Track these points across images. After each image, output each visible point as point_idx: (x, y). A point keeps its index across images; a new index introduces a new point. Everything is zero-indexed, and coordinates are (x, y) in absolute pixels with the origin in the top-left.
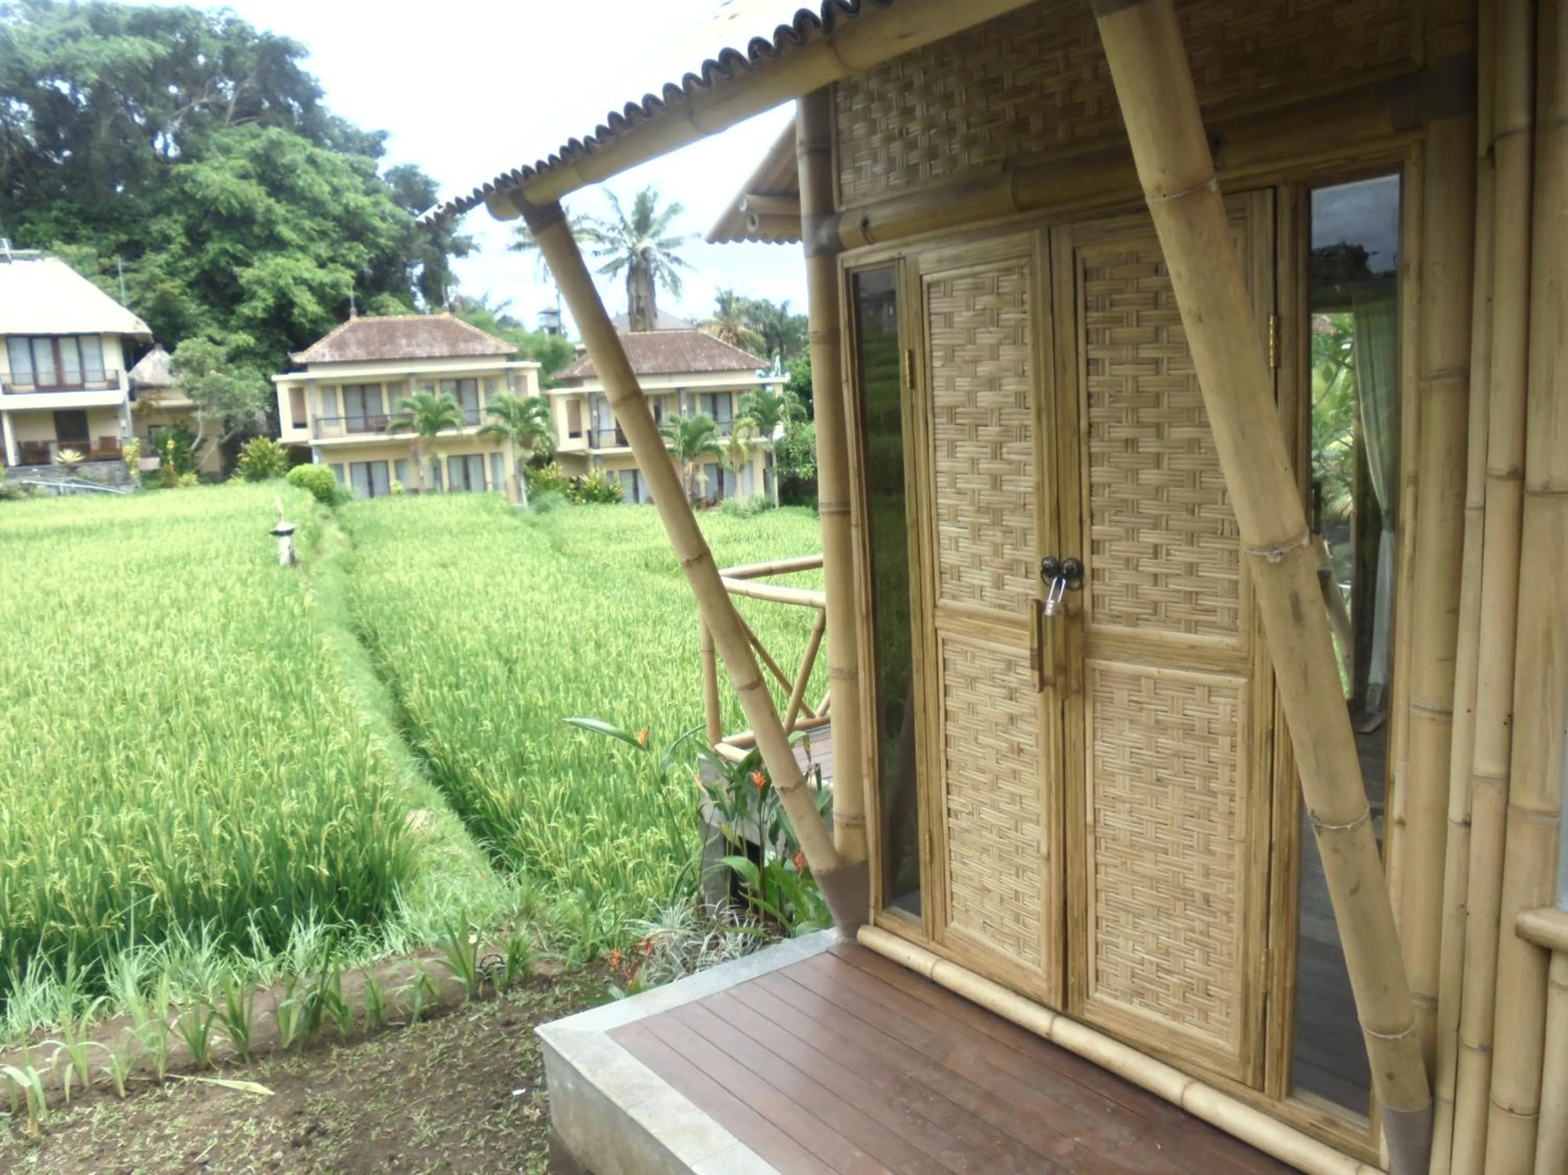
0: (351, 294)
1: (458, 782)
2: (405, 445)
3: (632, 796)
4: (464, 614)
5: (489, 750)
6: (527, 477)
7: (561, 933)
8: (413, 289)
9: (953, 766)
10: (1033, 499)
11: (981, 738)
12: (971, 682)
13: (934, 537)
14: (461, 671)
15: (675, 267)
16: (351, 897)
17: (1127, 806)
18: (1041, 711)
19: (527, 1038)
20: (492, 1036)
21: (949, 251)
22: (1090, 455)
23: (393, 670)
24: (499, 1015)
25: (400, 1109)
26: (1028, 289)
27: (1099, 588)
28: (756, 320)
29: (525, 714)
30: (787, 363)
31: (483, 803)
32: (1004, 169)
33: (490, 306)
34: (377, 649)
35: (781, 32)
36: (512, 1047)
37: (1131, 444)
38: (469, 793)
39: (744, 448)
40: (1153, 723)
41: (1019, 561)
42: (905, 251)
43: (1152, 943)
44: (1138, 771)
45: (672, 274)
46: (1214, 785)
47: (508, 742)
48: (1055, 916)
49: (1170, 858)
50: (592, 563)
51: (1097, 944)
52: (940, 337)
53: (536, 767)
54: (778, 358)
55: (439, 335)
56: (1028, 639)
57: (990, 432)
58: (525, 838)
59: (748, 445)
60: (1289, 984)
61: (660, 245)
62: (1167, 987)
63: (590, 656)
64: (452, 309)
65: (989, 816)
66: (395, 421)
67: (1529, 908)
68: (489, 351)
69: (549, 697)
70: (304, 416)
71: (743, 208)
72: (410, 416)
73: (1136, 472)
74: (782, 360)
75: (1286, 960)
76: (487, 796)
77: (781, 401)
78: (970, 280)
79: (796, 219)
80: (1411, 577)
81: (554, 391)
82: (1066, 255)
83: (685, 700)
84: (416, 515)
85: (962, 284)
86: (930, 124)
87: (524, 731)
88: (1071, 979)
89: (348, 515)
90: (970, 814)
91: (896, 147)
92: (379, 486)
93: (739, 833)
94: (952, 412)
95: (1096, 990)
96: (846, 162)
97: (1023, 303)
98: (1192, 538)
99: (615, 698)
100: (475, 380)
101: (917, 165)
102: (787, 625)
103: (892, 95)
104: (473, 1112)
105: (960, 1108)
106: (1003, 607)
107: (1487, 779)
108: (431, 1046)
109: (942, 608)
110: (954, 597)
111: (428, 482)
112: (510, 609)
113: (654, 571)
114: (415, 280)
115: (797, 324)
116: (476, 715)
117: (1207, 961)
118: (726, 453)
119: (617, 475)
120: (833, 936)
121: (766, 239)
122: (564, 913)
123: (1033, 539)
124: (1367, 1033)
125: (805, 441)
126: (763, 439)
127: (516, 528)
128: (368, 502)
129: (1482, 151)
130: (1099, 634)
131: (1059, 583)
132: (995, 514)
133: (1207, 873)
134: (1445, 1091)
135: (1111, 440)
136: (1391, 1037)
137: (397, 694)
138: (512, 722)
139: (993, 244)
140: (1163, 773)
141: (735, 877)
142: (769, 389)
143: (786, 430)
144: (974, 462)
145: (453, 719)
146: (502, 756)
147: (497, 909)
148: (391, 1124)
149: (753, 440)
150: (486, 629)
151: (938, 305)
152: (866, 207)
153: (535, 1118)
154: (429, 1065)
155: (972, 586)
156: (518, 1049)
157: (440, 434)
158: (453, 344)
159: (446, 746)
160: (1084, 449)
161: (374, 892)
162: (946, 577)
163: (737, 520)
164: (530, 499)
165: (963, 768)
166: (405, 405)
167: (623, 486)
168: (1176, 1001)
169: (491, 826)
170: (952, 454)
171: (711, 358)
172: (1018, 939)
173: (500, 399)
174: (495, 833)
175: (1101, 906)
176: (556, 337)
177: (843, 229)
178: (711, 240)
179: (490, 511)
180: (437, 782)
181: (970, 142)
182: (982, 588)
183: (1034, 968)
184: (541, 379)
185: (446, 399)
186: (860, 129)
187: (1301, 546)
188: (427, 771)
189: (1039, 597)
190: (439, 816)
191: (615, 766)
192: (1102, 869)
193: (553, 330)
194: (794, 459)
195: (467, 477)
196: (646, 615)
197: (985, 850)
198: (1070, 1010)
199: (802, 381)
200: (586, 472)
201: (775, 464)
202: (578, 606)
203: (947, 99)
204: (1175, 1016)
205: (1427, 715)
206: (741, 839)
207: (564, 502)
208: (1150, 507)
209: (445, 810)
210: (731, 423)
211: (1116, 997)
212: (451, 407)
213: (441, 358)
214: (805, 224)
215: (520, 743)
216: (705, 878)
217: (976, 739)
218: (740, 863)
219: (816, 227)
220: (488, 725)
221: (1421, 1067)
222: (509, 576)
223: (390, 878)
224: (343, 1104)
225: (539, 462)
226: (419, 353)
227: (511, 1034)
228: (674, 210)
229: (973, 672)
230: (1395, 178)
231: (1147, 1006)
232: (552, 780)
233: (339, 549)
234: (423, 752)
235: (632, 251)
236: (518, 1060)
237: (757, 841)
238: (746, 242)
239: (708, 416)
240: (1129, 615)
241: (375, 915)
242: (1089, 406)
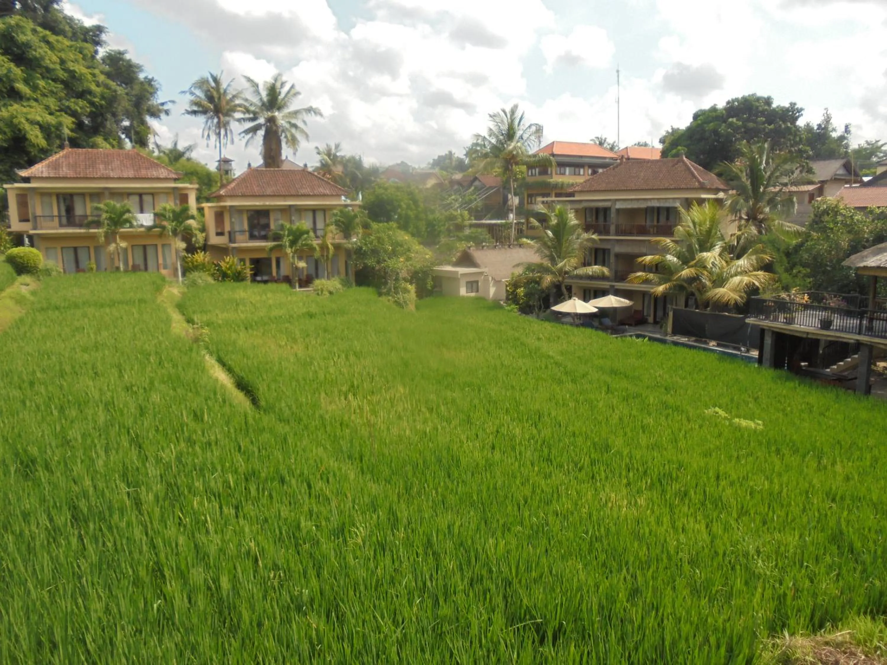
6: (183, 262)
39: (330, 246)
45: (292, 135)
55: (128, 163)
61: (285, 116)
66: (88, 220)
68: (162, 176)
70: (27, 213)
72: (100, 216)
77: (357, 216)
81: (206, 205)
92: (83, 266)
100: (152, 193)
115: (371, 171)
118: (318, 249)
126: (345, 241)
142: (348, 208)
149: (337, 241)
158: (137, 170)
164: (183, 276)
171: (313, 187)
184: (198, 196)
194: (365, 254)
195: (145, 261)
200: (224, 258)
201: (352, 257)
213: (128, 179)
235: (267, 120)
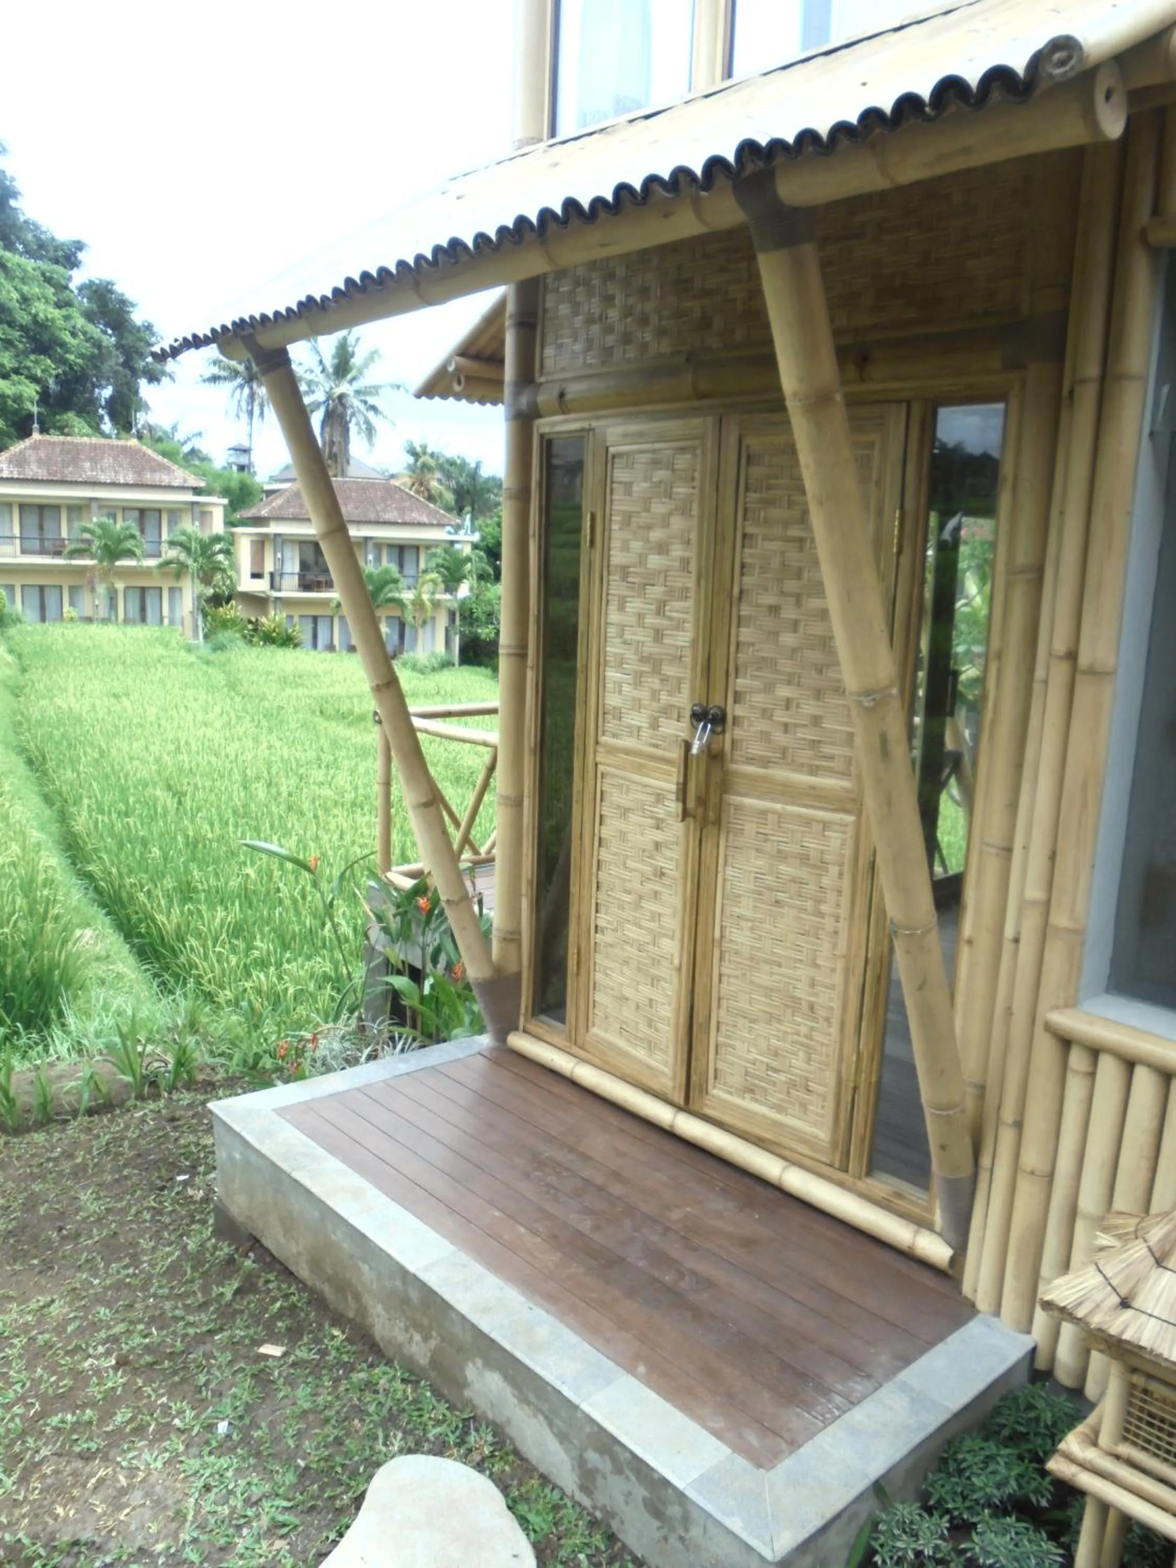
0: (35, 410)
1: (123, 906)
2: (82, 571)
3: (297, 929)
4: (135, 745)
5: (157, 877)
6: (205, 615)
7: (223, 1048)
8: (101, 411)
9: (604, 888)
10: (688, 653)
11: (630, 864)
12: (625, 812)
13: (601, 680)
14: (131, 800)
15: (371, 415)
16: (17, 1003)
17: (750, 924)
18: (682, 840)
19: (191, 1132)
20: (157, 1129)
21: (633, 428)
22: (739, 617)
23: (60, 794)
24: (164, 1111)
25: (65, 1191)
26: (698, 467)
27: (738, 733)
28: (449, 476)
29: (193, 844)
30: (477, 523)
31: (148, 927)
32: (688, 360)
33: (179, 436)
34: (45, 773)
35: (502, 230)
36: (176, 1140)
37: (774, 610)
38: (134, 918)
39: (428, 603)
40: (775, 852)
41: (673, 706)
42: (594, 424)
43: (763, 1044)
44: (760, 894)
45: (367, 422)
46: (824, 908)
47: (176, 870)
48: (683, 1019)
49: (783, 970)
50: (266, 704)
51: (717, 1046)
52: (620, 504)
53: (203, 895)
54: (468, 517)
55: (125, 461)
56: (675, 775)
57: (656, 591)
58: (189, 960)
59: (432, 601)
60: (874, 1079)
61: (358, 392)
62: (774, 1084)
63: (261, 792)
64: (140, 437)
65: (632, 932)
66: (73, 546)
67: (1056, 1008)
68: (176, 483)
69: (218, 831)
71: (451, 369)
72: (89, 542)
73: (776, 634)
74: (473, 520)
75: (872, 1059)
76: (154, 920)
77: (468, 559)
78: (650, 456)
79: (500, 383)
80: (991, 737)
81: (239, 530)
82: (733, 440)
83: (353, 842)
84: (89, 643)
85: (644, 458)
86: (627, 312)
87: (194, 859)
88: (694, 1078)
89: (18, 638)
90: (615, 930)
91: (596, 329)
92: (51, 611)
93: (402, 957)
94: (625, 571)
95: (714, 1087)
96: (550, 338)
97: (693, 479)
98: (818, 694)
99: (284, 836)
100: (159, 511)
101: (612, 348)
102: (458, 779)
103: (596, 282)
104: (139, 1192)
105: (588, 1182)
106: (656, 746)
107: (1033, 903)
108: (97, 1137)
109: (605, 745)
110: (615, 736)
111: (103, 612)
112: (182, 743)
113: (328, 718)
114: (103, 402)
115: (491, 484)
116: (145, 843)
117: (809, 1060)
118: (410, 607)
119: (296, 619)
120: (485, 1041)
121: (470, 399)
122: (228, 1030)
123: (686, 687)
124: (928, 1111)
125: (489, 602)
126: (448, 596)
127: (191, 665)
128: (39, 627)
129: (1065, 392)
130: (736, 773)
131: (705, 727)
132: (655, 664)
133: (813, 983)
134: (985, 1161)
135: (758, 605)
136: (944, 1113)
137: (63, 818)
138: (180, 852)
139: (673, 426)
140: (781, 896)
141: (395, 995)
142: (457, 546)
143: (471, 589)
144: (640, 616)
145: (121, 846)
146: (169, 883)
147: (161, 1022)
148: (58, 1202)
149: (438, 596)
150: (158, 761)
151: (620, 474)
152: (565, 380)
153: (198, 1198)
154: (95, 1152)
155: (630, 726)
156: (182, 1142)
157: (118, 563)
158: (139, 473)
159: (114, 870)
160: (734, 610)
161: (41, 999)
162: (609, 717)
163: (416, 675)
164: (206, 637)
165: (611, 890)
166: (85, 530)
167: (303, 632)
168: (780, 1096)
169: (156, 951)
170: (622, 608)
171: (401, 510)
172: (650, 1042)
173: (184, 533)
174: (158, 957)
175: (723, 1012)
176: (245, 474)
177: (542, 398)
178: (418, 395)
179: (166, 645)
180: (103, 905)
181: (661, 333)
182: (639, 729)
183: (662, 1068)
184: (226, 516)
185: (127, 528)
186: (564, 309)
187: (890, 695)
188: (92, 894)
189: (687, 738)
190: (104, 936)
191: (281, 902)
192: (725, 979)
193: (242, 468)
194: (477, 619)
195: (143, 609)
196: (319, 759)
197: (626, 962)
198: (691, 1106)
199: (491, 542)
200: (266, 614)
201: (458, 622)
202: (250, 744)
203: (644, 292)
204: (780, 1109)
205: (993, 851)
206: (403, 962)
207: (241, 643)
208: (786, 666)
209: (111, 931)
210: (416, 578)
211: (731, 1093)
212: (133, 537)
213: (126, 485)
214: (508, 390)
215: (187, 871)
216: (366, 998)
217: (625, 864)
218: (401, 982)
219: (517, 394)
220: (156, 851)
221: (967, 1141)
222: (182, 710)
223: (58, 987)
224: (11, 1184)
225: (217, 600)
226: (103, 478)
227: (175, 1129)
228: (372, 357)
229: (627, 804)
230: (1000, 406)
231: (756, 1101)
232: (219, 908)
233: (8, 672)
234: (89, 876)
235: (329, 397)
236: (182, 1151)
237: (418, 965)
238: (451, 399)
239: (394, 568)
240: (762, 757)
241: (40, 1023)
242: (742, 574)
